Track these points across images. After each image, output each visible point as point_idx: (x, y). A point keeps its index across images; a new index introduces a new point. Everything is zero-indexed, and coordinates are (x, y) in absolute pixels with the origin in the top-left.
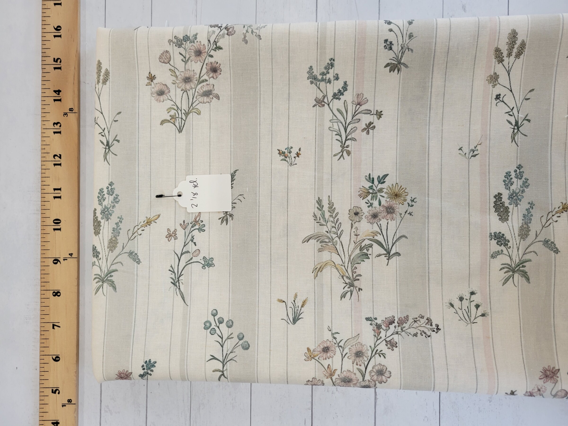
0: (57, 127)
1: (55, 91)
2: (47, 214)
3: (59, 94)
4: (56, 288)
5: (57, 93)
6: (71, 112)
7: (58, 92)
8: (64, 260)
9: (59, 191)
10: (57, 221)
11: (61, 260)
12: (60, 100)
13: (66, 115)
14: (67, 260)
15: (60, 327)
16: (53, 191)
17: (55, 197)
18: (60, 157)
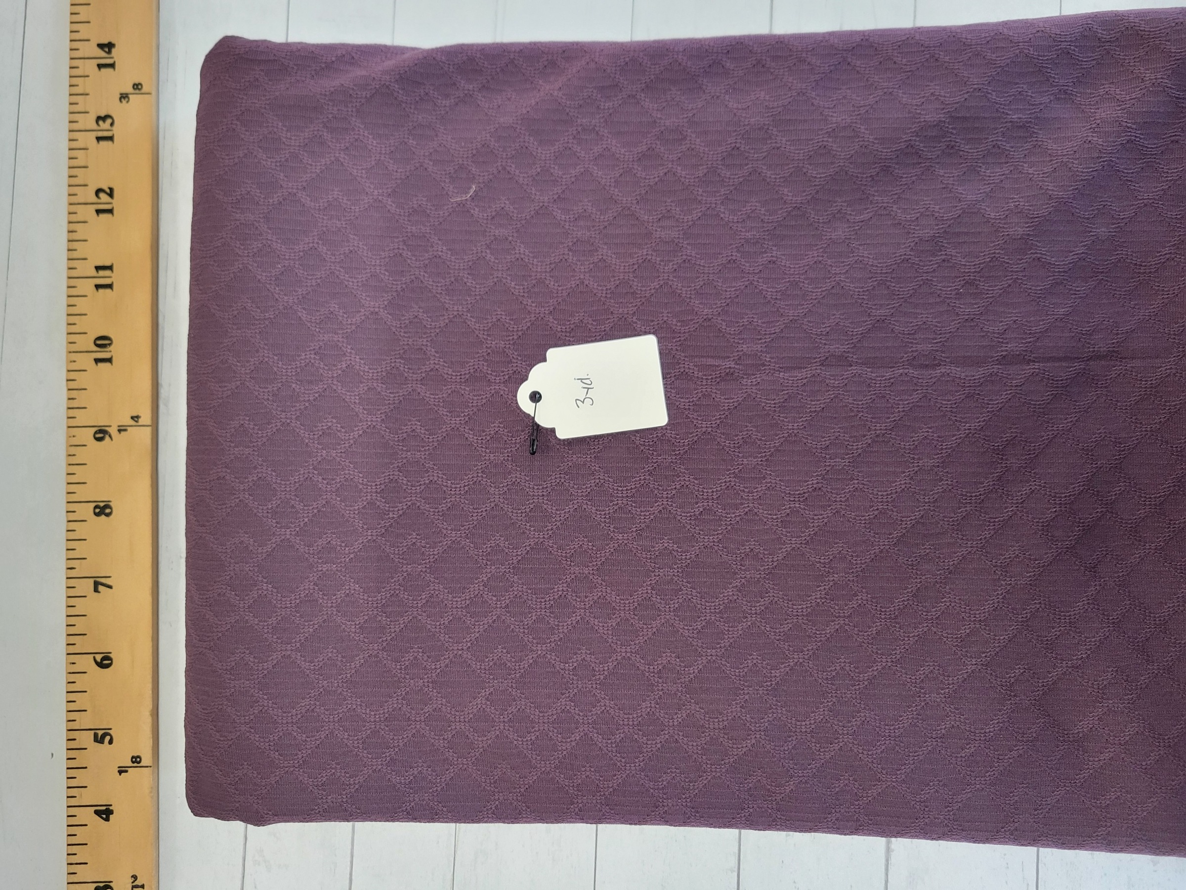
0: (106, 125)
1: (101, 46)
2: (81, 324)
3: (109, 52)
4: (102, 497)
5: (107, 50)
6: (137, 91)
7: (108, 47)
8: (120, 431)
9: (107, 273)
10: (103, 342)
11: (113, 431)
12: (112, 66)
13: (127, 99)
14: (125, 430)
15: (110, 587)
16: (93, 272)
17: (98, 287)
18: (111, 194)
